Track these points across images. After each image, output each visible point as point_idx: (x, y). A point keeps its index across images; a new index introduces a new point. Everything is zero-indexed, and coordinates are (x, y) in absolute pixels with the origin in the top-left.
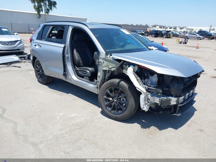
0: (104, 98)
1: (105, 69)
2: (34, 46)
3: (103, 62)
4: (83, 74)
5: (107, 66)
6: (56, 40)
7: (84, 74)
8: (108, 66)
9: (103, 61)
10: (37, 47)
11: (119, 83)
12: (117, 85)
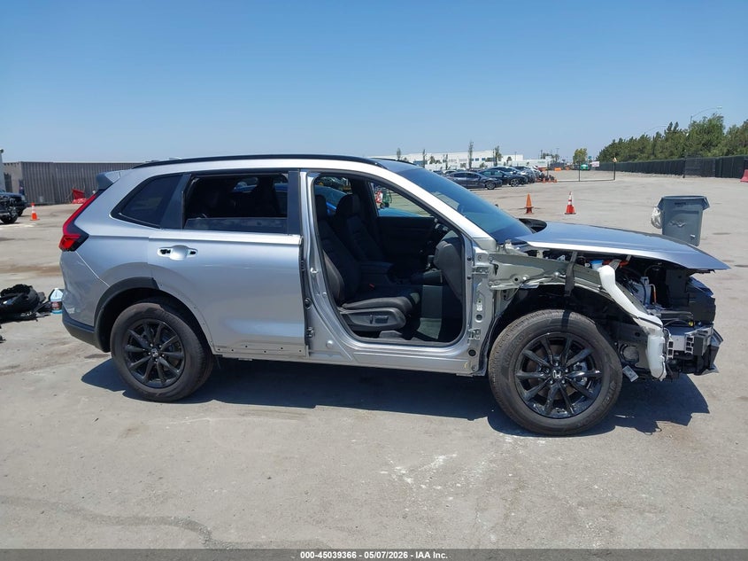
0: (519, 377)
1: (502, 286)
2: (160, 254)
3: (493, 266)
4: (374, 324)
5: (511, 277)
6: (259, 224)
7: (378, 321)
8: (514, 275)
9: (494, 262)
10: (175, 256)
11: (565, 320)
12: (562, 326)
